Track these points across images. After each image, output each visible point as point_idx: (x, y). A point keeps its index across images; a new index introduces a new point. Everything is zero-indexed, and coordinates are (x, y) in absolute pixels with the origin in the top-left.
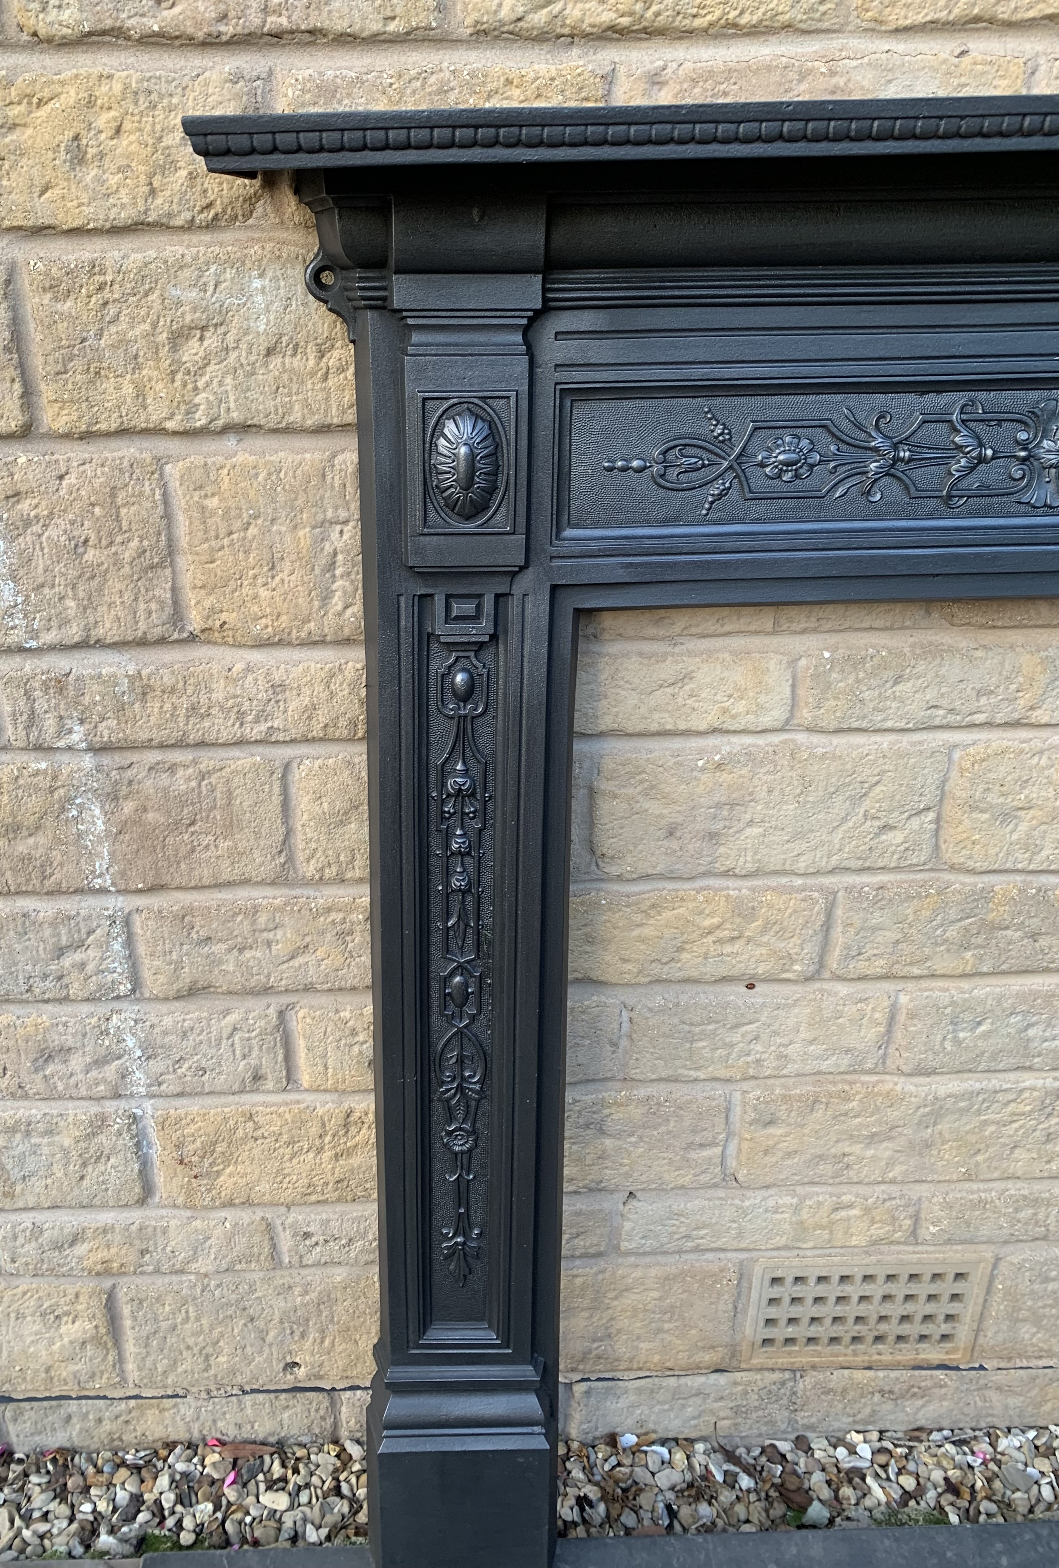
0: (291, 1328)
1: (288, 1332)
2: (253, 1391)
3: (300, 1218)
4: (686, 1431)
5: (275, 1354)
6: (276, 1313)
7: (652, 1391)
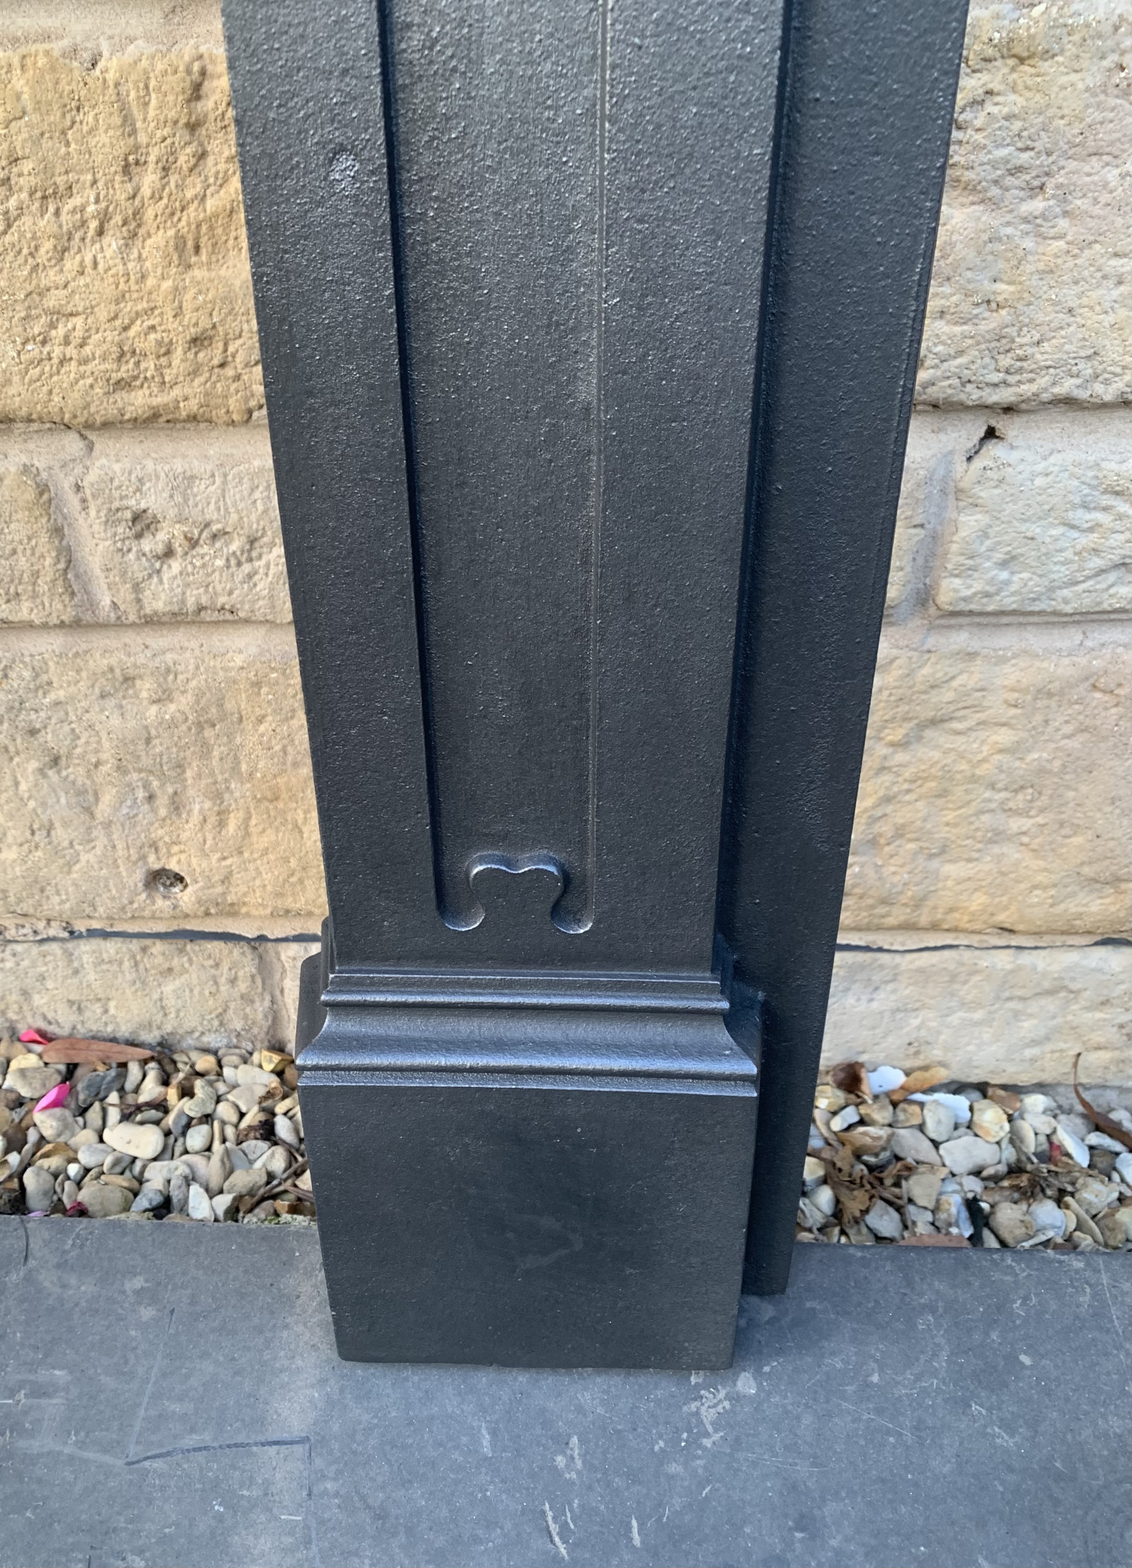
0: (146, 786)
1: (141, 794)
2: (92, 933)
3: (117, 467)
4: (1011, 1069)
5: (120, 846)
6: (106, 744)
7: (954, 978)
